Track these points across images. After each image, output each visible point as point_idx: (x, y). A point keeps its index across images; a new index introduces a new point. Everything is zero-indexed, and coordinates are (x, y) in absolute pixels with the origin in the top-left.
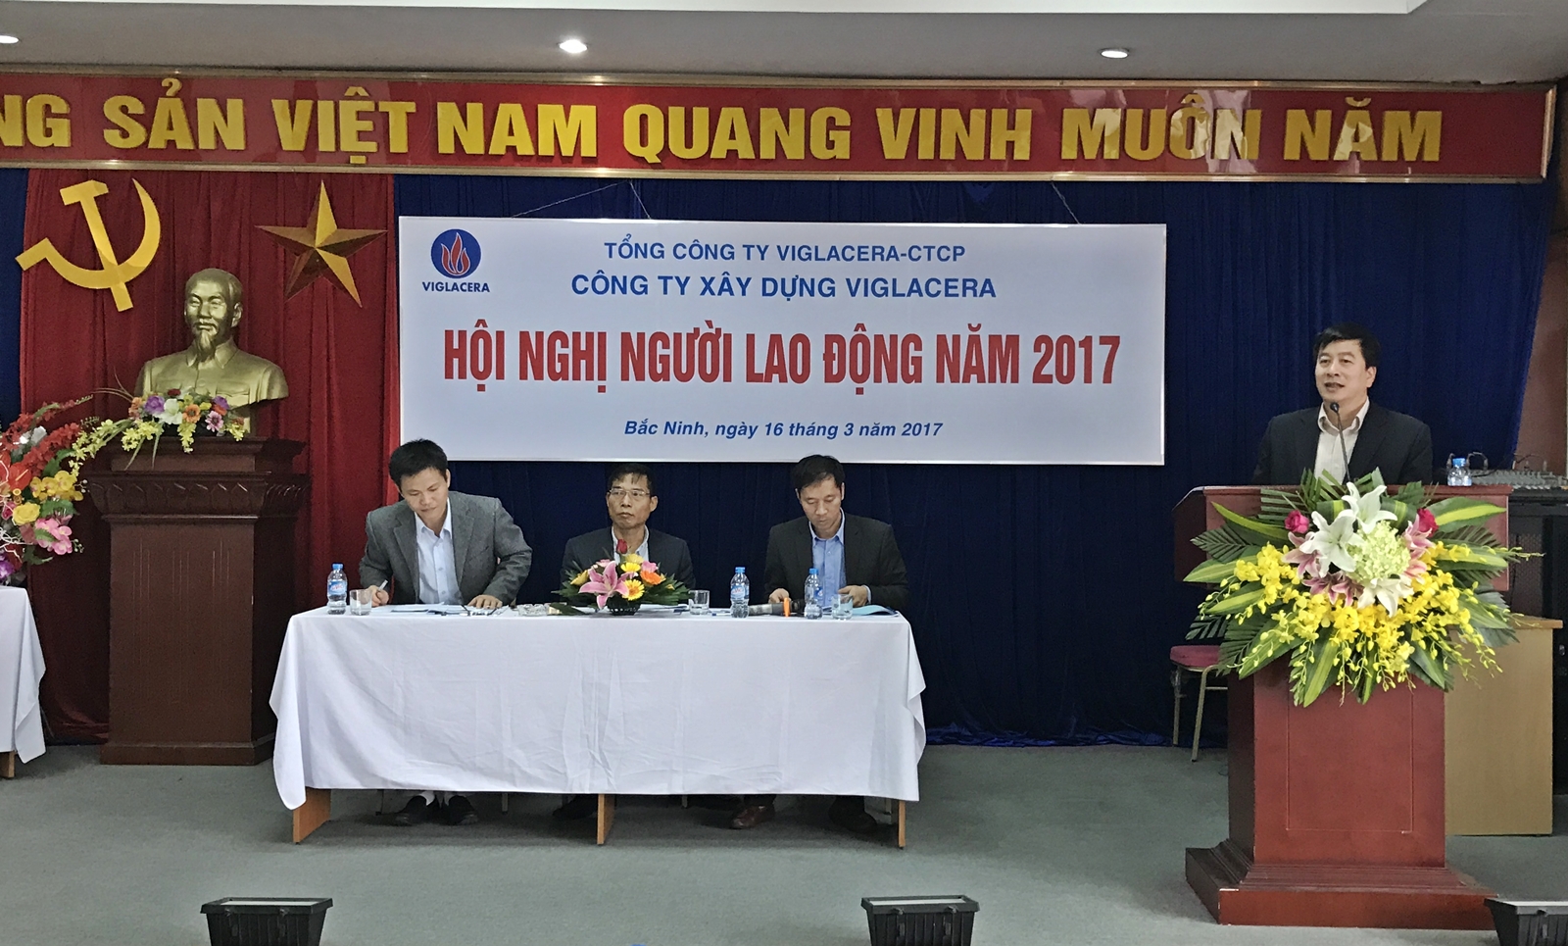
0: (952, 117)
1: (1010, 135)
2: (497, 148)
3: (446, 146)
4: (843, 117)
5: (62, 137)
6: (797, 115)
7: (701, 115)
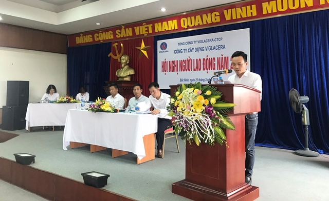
0: (239, 10)
1: (251, 11)
2: (163, 30)
3: (156, 31)
4: (217, 14)
5: (112, 37)
6: (209, 15)
7: (193, 18)
